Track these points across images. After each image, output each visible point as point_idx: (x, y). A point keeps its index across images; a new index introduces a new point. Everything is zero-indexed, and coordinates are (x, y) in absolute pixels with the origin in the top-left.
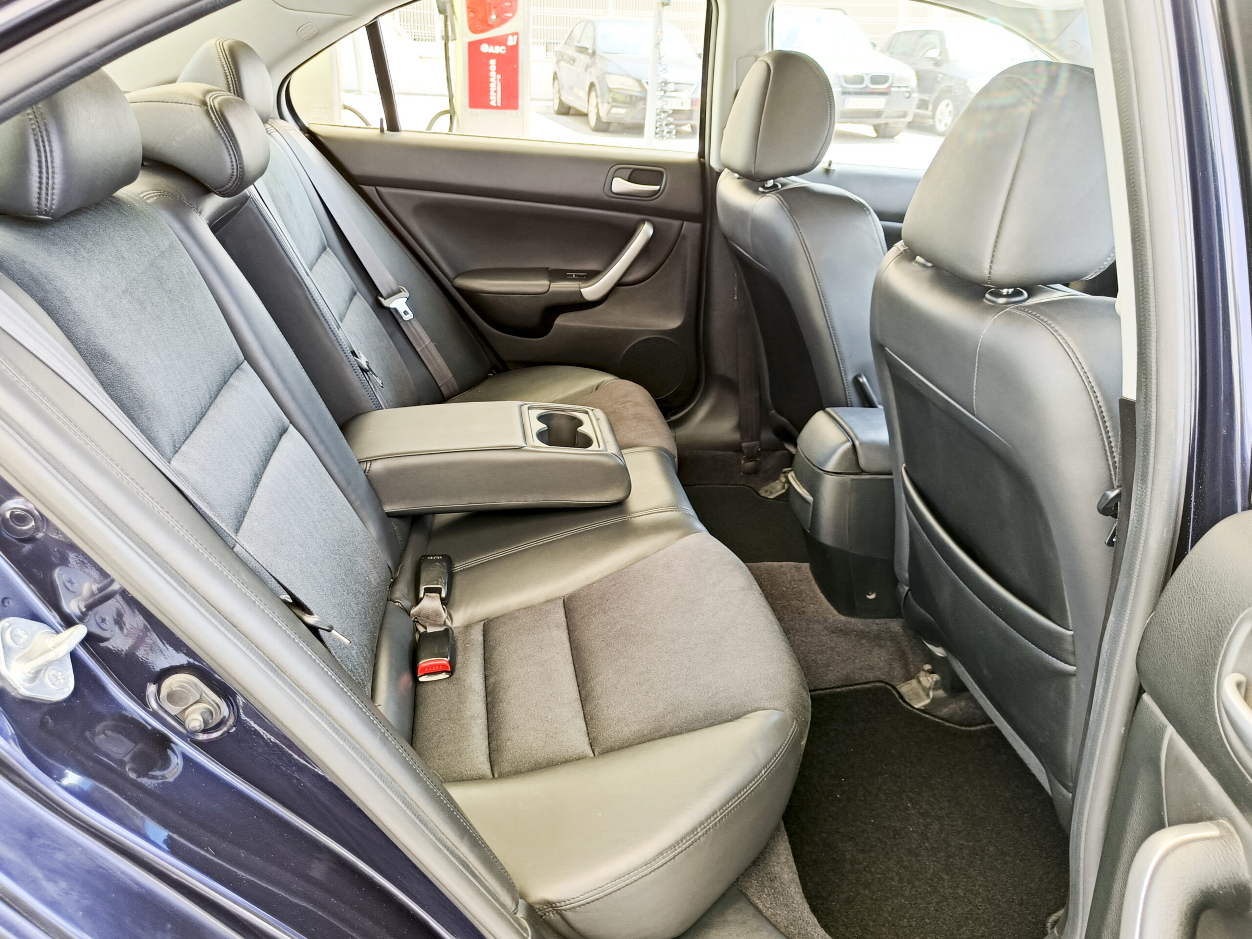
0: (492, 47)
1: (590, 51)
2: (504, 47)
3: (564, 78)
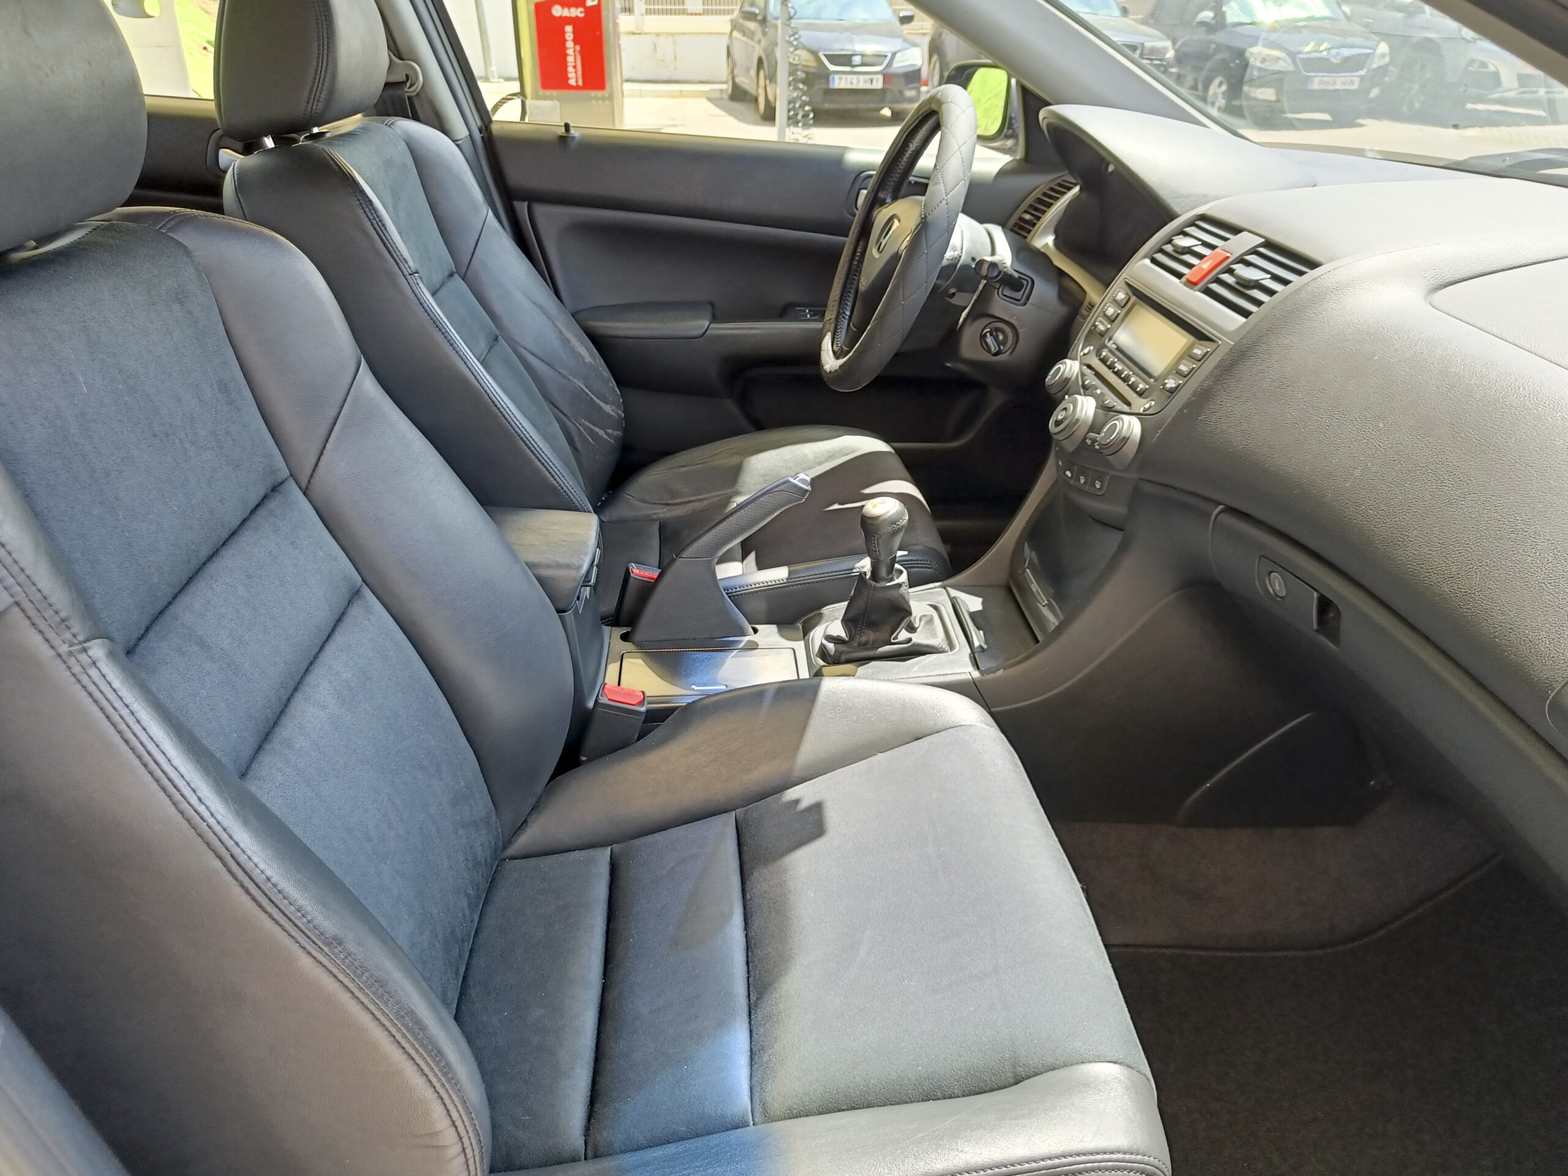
0: (566, 10)
1: (760, 18)
2: (581, 9)
3: (738, 54)
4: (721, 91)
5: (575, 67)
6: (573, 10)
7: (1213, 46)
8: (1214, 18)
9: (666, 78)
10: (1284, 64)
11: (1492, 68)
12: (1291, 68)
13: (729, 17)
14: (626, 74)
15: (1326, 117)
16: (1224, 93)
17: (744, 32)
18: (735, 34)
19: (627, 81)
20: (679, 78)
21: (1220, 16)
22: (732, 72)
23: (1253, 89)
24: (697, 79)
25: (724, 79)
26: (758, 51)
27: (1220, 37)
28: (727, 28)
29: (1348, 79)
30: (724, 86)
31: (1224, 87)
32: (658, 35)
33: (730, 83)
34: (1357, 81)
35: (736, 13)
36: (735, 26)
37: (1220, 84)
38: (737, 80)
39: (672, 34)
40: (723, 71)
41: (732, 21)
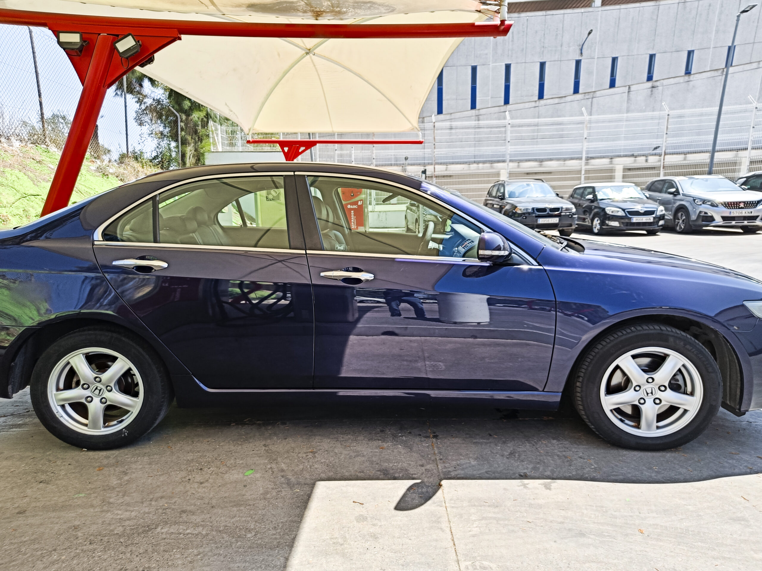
0: (352, 206)
2: (357, 206)
3: (409, 217)
4: (403, 230)
5: (354, 223)
6: (354, 206)
7: (593, 207)
8: (593, 197)
9: (383, 226)
10: (621, 213)
11: (709, 214)
12: (624, 215)
13: (406, 205)
14: (371, 226)
15: (645, 232)
16: (599, 223)
17: (411, 210)
18: (408, 211)
19: (370, 228)
20: (387, 226)
21: (595, 196)
22: (407, 224)
23: (610, 222)
24: (394, 226)
25: (404, 227)
26: (416, 216)
27: (595, 204)
28: (405, 209)
29: (648, 218)
30: (404, 229)
31: (599, 222)
32: (380, 212)
33: (406, 227)
34: (652, 219)
35: (409, 203)
36: (408, 208)
37: (597, 220)
38: (409, 226)
39: (385, 211)
40: (404, 223)
41: (407, 206)
